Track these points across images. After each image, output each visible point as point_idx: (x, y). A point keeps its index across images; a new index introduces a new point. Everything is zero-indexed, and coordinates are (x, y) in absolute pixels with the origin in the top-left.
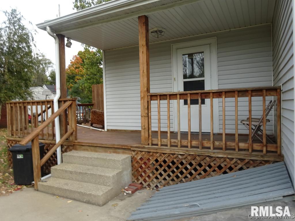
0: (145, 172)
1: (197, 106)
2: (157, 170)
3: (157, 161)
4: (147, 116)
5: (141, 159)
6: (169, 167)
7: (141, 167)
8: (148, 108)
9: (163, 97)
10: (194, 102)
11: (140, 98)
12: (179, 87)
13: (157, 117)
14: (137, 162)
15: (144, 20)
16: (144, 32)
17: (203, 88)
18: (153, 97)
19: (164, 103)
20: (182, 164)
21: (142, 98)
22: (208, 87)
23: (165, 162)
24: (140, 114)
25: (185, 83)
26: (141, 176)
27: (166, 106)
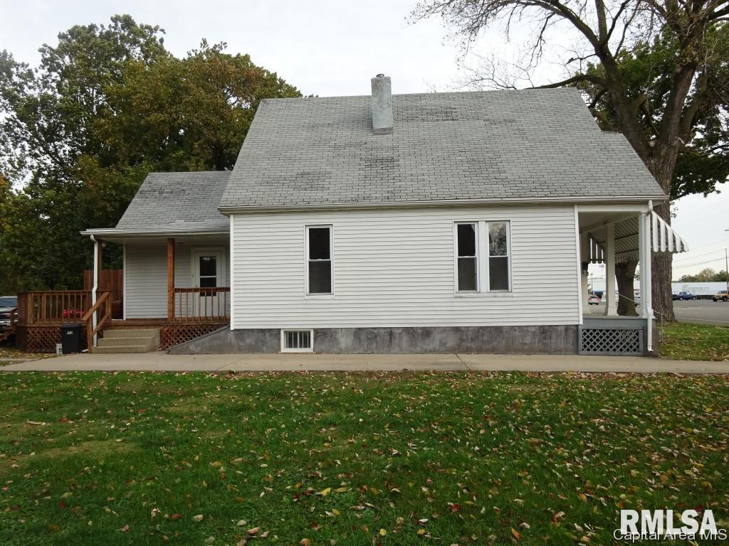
0: (170, 339)
1: (204, 297)
2: (178, 336)
3: (178, 331)
4: (172, 302)
5: (167, 331)
6: (186, 333)
7: (167, 336)
8: (173, 298)
9: (183, 290)
10: (209, 294)
11: (167, 291)
12: (196, 283)
13: (179, 303)
14: (165, 333)
15: (172, 241)
16: (172, 249)
17: (215, 285)
18: (177, 290)
19: (184, 294)
20: (194, 331)
21: (169, 291)
22: (218, 285)
23: (184, 331)
24: (167, 300)
25: (201, 279)
26: (167, 342)
27: (185, 297)
